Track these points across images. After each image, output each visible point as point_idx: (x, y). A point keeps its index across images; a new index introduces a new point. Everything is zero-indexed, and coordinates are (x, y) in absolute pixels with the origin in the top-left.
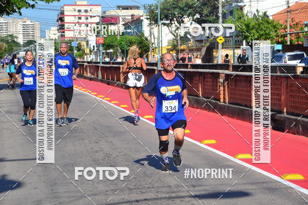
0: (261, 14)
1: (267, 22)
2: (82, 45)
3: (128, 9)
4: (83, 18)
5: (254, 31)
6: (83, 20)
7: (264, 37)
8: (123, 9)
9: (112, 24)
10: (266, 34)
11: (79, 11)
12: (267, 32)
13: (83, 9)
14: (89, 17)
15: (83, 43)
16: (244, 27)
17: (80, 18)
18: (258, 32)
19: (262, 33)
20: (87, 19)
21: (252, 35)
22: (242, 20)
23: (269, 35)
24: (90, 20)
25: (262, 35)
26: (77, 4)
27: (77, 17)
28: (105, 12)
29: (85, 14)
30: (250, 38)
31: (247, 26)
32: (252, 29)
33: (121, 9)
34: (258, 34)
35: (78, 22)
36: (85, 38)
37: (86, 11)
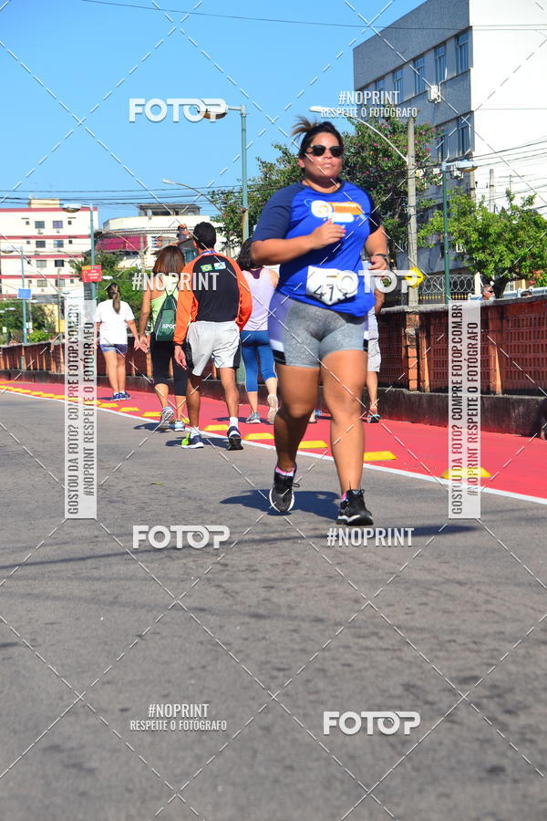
0: (518, 202)
1: (536, 223)
2: (47, 312)
3: (168, 214)
4: (50, 243)
5: (501, 248)
6: (50, 247)
7: (528, 263)
8: (155, 214)
9: (128, 254)
10: (533, 255)
11: (40, 225)
12: (535, 250)
13: (48, 218)
14: (66, 241)
15: (50, 307)
16: (475, 236)
17: (41, 244)
18: (512, 252)
19: (521, 252)
20: (60, 245)
21: (497, 258)
22: (469, 219)
23: (542, 258)
24: (68, 248)
25: (524, 259)
26: (33, 206)
27: (33, 242)
28: (106, 223)
29: (53, 232)
30: (492, 266)
31: (484, 234)
32: (495, 243)
33: (150, 212)
34: (511, 256)
35: (37, 255)
36: (56, 296)
37: (57, 224)
